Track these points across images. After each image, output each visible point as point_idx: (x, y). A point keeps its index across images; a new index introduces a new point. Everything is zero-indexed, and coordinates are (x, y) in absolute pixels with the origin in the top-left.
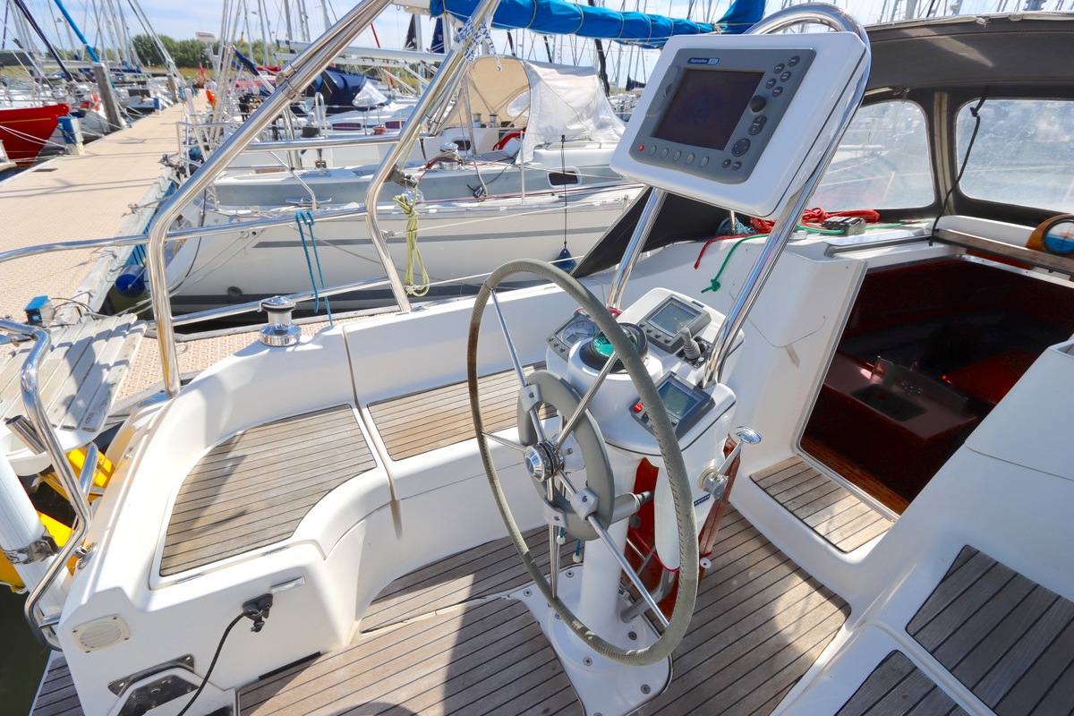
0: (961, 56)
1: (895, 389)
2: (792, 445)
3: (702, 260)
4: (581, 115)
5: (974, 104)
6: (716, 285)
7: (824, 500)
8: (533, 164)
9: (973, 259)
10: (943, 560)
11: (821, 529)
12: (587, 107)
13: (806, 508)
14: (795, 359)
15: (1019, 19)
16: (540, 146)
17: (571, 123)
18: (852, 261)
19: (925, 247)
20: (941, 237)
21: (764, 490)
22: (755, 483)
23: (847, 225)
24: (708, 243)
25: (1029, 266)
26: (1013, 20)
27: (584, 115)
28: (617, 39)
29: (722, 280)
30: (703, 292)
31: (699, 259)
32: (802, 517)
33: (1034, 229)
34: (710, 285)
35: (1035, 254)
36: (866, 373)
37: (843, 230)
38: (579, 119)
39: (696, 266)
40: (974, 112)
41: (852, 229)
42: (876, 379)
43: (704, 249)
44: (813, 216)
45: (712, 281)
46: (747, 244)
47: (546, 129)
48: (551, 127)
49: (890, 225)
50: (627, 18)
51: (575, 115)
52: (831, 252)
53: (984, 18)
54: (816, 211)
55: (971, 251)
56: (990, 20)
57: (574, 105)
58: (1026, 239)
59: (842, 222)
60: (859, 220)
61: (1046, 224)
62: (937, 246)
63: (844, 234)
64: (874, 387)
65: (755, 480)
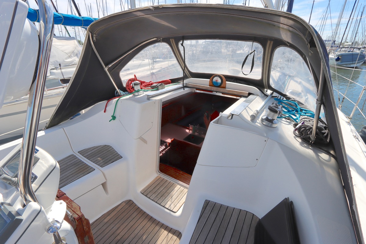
0: (162, 24)
1: (196, 134)
2: (156, 172)
3: (107, 108)
4: (71, 55)
5: (181, 42)
6: (114, 118)
7: (168, 191)
8: (50, 76)
9: (198, 91)
10: (198, 211)
11: (167, 206)
12: (73, 52)
13: (161, 198)
14: (145, 141)
15: (161, 7)
16: (53, 69)
17: (66, 59)
18: (156, 100)
19: (182, 90)
20: (187, 86)
21: (146, 196)
22: (143, 194)
23: (158, 87)
24: (108, 102)
25: (212, 91)
26: (160, 7)
27: (72, 55)
28: (82, 27)
29: (116, 115)
30: (110, 121)
31: (105, 109)
32: (160, 203)
33: (209, 80)
34: (111, 118)
35: (211, 88)
36: (187, 131)
37: (157, 88)
38: (70, 57)
39: (105, 112)
40: (182, 45)
41: (160, 87)
42: (191, 132)
43: (107, 104)
44: (150, 84)
45: (112, 116)
46: (122, 100)
47: (54, 62)
48: (57, 61)
49: (174, 84)
50: (84, 19)
51: (67, 56)
52: (149, 98)
53: (152, 7)
54: (151, 82)
55: (197, 89)
56: (154, 7)
57: (67, 51)
58: (208, 83)
59: (156, 86)
60: (162, 84)
61: (212, 78)
62: (186, 89)
63: (158, 90)
64: (190, 135)
65: (142, 193)
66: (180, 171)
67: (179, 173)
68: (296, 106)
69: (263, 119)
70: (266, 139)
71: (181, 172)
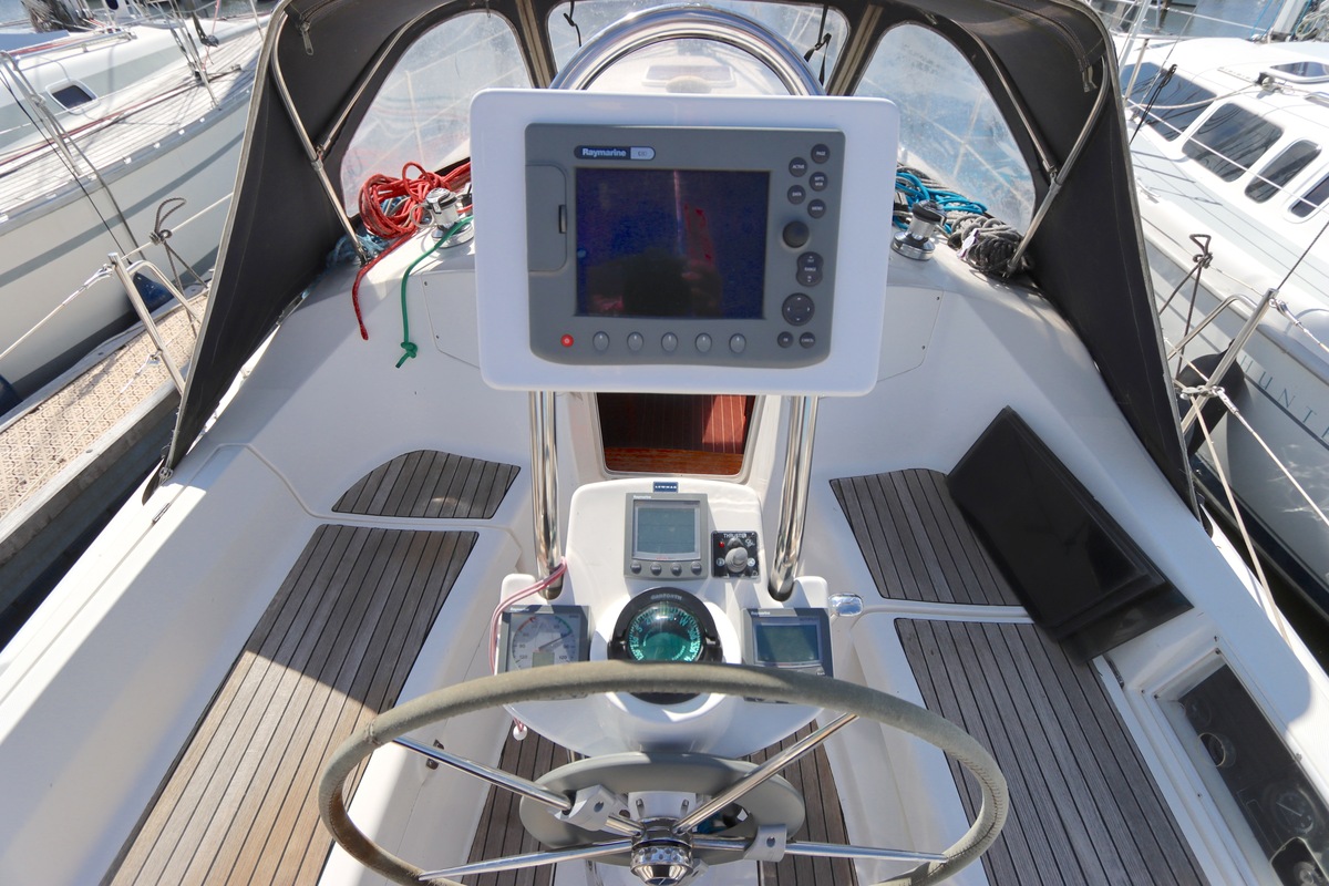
3: (365, 322)
6: (411, 348)
29: (414, 337)
30: (398, 366)
31: (361, 322)
34: (403, 351)
39: (365, 335)
40: (570, 18)
43: (357, 306)
45: (402, 345)
66: (648, 451)
67: (651, 456)
68: (916, 185)
69: (900, 243)
70: (939, 294)
71: (654, 453)
